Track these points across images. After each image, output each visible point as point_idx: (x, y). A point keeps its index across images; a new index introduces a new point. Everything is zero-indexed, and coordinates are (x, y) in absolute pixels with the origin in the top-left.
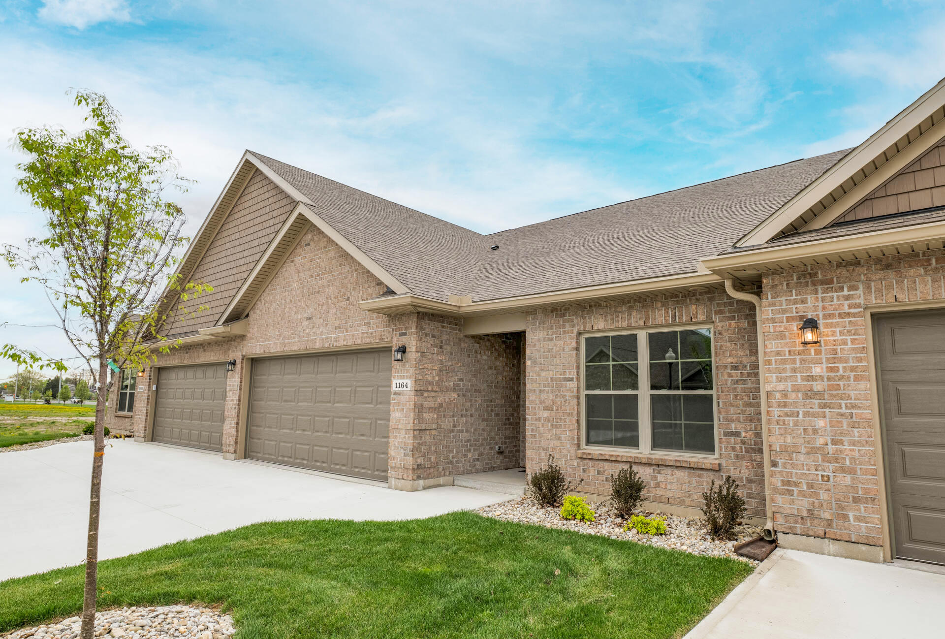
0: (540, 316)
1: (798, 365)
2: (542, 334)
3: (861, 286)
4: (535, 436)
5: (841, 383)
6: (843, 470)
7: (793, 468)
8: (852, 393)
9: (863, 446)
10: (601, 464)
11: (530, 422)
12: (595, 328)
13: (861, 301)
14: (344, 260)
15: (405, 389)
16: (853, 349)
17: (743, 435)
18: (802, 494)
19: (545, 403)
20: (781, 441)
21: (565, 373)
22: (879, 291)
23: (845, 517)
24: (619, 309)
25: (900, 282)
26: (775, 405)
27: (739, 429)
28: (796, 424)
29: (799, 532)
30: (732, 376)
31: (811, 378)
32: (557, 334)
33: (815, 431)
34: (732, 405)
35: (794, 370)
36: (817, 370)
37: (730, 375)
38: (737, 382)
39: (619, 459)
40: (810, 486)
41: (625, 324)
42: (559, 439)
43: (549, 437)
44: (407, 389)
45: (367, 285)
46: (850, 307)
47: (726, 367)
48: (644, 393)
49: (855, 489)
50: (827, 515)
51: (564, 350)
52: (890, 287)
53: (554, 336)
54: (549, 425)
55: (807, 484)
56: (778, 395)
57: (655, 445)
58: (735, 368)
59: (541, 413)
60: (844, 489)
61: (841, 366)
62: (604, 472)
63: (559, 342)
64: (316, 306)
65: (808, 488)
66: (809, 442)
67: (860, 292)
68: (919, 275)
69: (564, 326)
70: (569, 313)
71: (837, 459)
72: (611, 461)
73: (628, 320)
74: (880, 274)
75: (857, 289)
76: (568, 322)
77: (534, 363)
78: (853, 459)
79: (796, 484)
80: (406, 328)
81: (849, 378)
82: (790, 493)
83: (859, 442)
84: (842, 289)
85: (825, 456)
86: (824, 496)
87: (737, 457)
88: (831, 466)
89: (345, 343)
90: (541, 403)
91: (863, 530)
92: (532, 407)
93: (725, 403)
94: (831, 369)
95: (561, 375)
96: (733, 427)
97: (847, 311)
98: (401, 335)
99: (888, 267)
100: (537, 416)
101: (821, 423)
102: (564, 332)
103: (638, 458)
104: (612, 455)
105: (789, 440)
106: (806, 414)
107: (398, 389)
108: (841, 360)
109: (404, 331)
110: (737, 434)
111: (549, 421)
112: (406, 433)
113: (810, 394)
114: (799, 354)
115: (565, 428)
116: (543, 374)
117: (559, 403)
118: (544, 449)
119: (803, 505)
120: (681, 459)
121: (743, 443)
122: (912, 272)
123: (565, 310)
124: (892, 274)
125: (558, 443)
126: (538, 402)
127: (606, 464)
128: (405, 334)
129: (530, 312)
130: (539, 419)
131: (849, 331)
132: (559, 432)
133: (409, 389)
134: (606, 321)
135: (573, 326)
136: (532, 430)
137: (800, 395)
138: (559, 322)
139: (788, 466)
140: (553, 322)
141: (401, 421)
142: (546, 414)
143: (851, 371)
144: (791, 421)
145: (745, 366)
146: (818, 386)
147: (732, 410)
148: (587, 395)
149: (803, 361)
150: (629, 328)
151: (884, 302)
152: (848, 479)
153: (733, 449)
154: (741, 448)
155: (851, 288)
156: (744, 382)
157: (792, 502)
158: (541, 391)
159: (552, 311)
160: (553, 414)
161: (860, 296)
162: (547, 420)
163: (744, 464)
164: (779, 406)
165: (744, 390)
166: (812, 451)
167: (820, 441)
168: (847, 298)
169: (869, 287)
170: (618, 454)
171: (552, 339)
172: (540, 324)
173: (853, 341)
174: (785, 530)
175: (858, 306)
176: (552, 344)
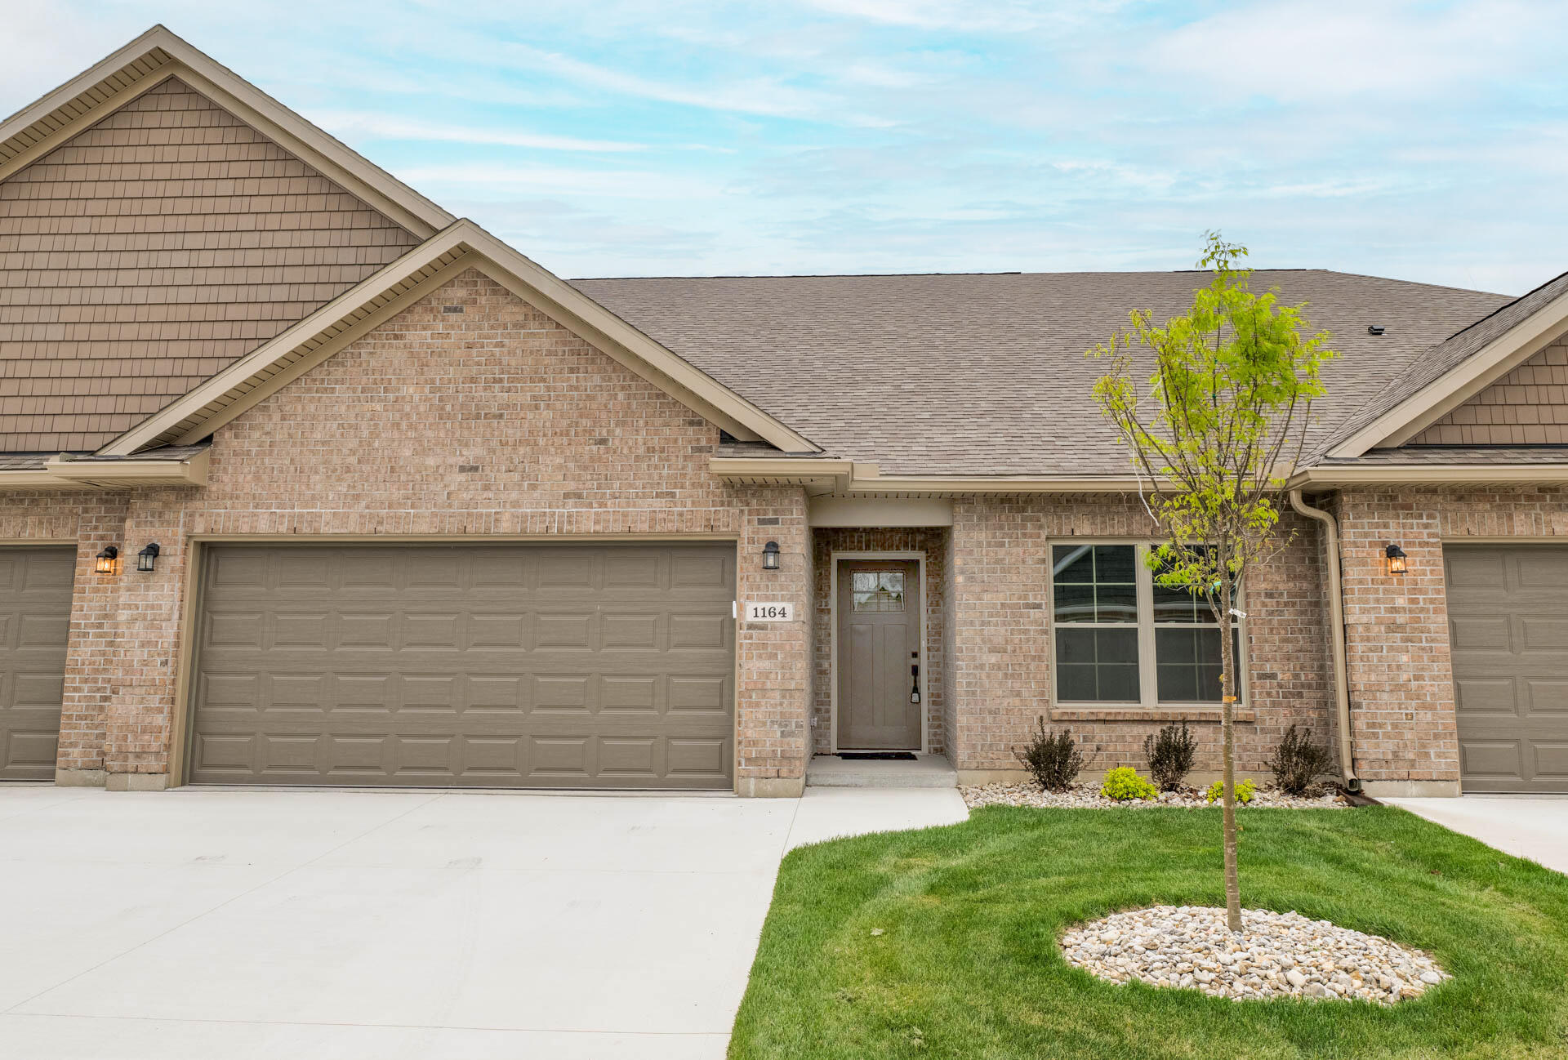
0: (981, 508)
1: (1381, 596)
2: (984, 535)
3: (1438, 515)
4: (974, 693)
5: (1422, 616)
6: (1425, 707)
7: (1377, 709)
8: (1432, 626)
9: (1442, 680)
10: (1089, 727)
11: (964, 671)
12: (1077, 533)
13: (1439, 530)
14: (583, 361)
15: (778, 618)
16: (1432, 580)
17: (1280, 676)
18: (1387, 736)
19: (990, 640)
20: (1365, 678)
21: (1026, 597)
22: (1454, 522)
23: (1427, 755)
24: (1114, 509)
25: (1472, 515)
26: (1358, 639)
27: (1275, 670)
28: (1380, 659)
29: (1384, 777)
30: (1266, 606)
31: (1394, 610)
32: (1011, 537)
33: (1399, 667)
34: (1266, 641)
35: (1377, 601)
36: (1401, 601)
37: (1264, 605)
38: (1272, 613)
39: (1120, 718)
40: (1395, 726)
41: (1123, 531)
42: (1019, 694)
43: (1000, 693)
44: (783, 619)
45: (658, 421)
46: (1429, 535)
47: (1259, 594)
48: (1146, 628)
49: (1435, 724)
50: (1411, 756)
51: (1024, 562)
52: (1463, 519)
53: (1007, 540)
54: (1000, 674)
55: (1392, 724)
56: (1360, 629)
57: (1164, 695)
58: (1270, 595)
59: (984, 657)
60: (1426, 726)
61: (1421, 597)
62: (1094, 737)
63: (1014, 550)
64: (494, 443)
65: (1392, 729)
66: (1393, 679)
67: (1437, 521)
68: (1486, 511)
69: (1024, 527)
70: (1033, 507)
71: (1418, 695)
72: (1105, 721)
73: (1129, 525)
74: (1455, 505)
75: (1435, 518)
76: (1031, 520)
77: (971, 579)
78: (1433, 695)
79: (1381, 726)
80: (775, 512)
81: (1428, 611)
82: (1375, 735)
83: (1438, 676)
84: (1420, 517)
85: (1408, 691)
86: (1408, 735)
87: (1274, 704)
88: (1414, 703)
89: (599, 528)
90: (983, 640)
91: (1443, 766)
92: (967, 648)
93: (1258, 638)
94: (1413, 601)
95: (1019, 599)
96: (1268, 668)
97: (1426, 540)
98: (762, 522)
99: (1460, 498)
100: (978, 662)
101: (1404, 658)
102: (1024, 535)
103: (1147, 714)
104: (1110, 713)
105: (1373, 677)
106: (1391, 649)
107: (760, 619)
108: (1421, 591)
109: (770, 516)
110: (1273, 676)
111: (999, 668)
112: (784, 697)
113: (1393, 627)
114: (1382, 584)
115: (1028, 678)
116: (986, 597)
117: (1017, 641)
118: (990, 713)
119: (1387, 747)
120: (1207, 711)
121: (1280, 686)
122: (1480, 506)
123: (1026, 502)
124: (1463, 506)
125: (1017, 701)
126: (978, 640)
127: (1097, 727)
128: (775, 522)
129: (952, 500)
130: (982, 667)
131: (1428, 562)
132: (1017, 685)
133: (789, 617)
134: (1093, 523)
135: (1041, 527)
136: (969, 684)
137: (1383, 628)
138: (1014, 520)
139: (1372, 707)
140: (1003, 517)
141: (773, 676)
142: (993, 659)
143: (1431, 603)
144: (1374, 656)
145: (1282, 594)
146: (1401, 619)
147: (1267, 647)
148: (1057, 629)
149: (1386, 591)
150: (1130, 536)
151: (1457, 534)
152: (1429, 716)
153: (1269, 694)
154: (1278, 693)
155: (1430, 516)
156: (1281, 613)
157: (1377, 746)
158: (983, 624)
159: (1002, 501)
160: (1006, 658)
161: (1437, 524)
162: (994, 667)
163: (1282, 711)
164: (1361, 641)
165: (1280, 623)
166: (1397, 688)
167: (1404, 677)
168: (1426, 526)
169: (1446, 518)
170: (1118, 711)
171: (1002, 545)
172: (979, 519)
173: (1432, 572)
174: (1369, 778)
175: (1435, 535)
176: (1002, 552)
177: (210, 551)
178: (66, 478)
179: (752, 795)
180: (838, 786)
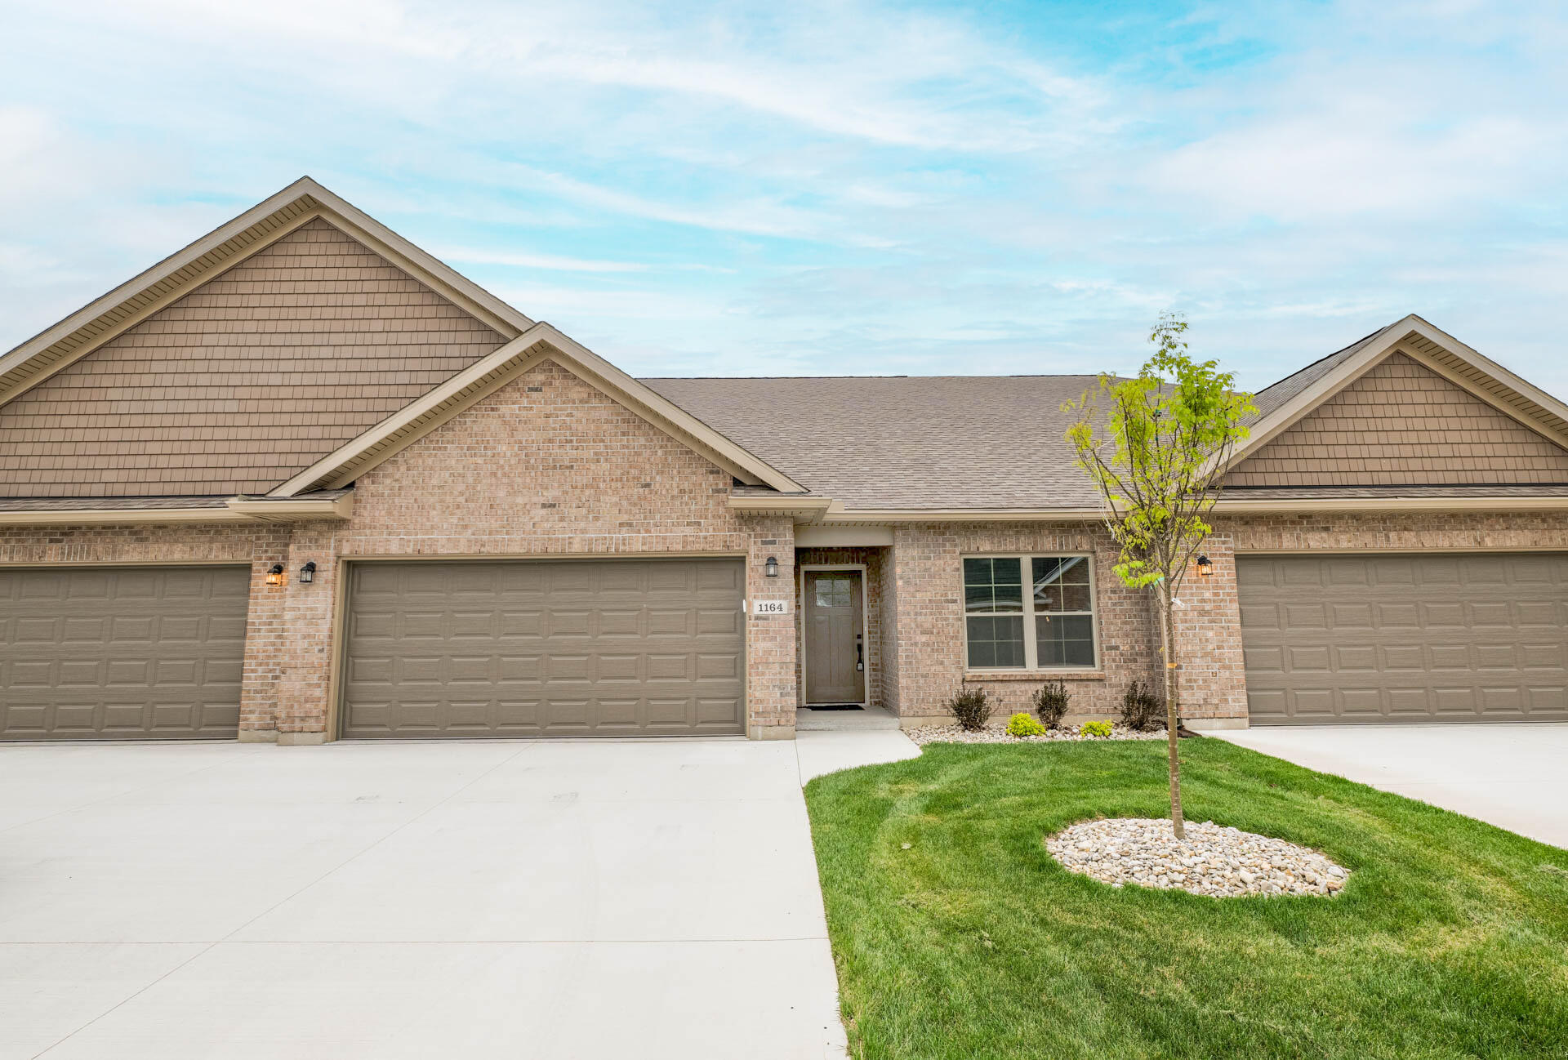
0: (914, 532)
1: (1194, 591)
2: (916, 552)
3: (1232, 535)
4: (911, 663)
5: (1222, 604)
6: (1225, 667)
7: (1193, 669)
8: (1229, 612)
9: (1236, 649)
10: (991, 685)
11: (904, 648)
12: (981, 550)
13: (1233, 546)
14: (631, 427)
15: (777, 612)
16: (1229, 580)
17: (1122, 648)
18: (1200, 688)
19: (922, 626)
20: (1184, 648)
21: (946, 595)
22: (1243, 540)
23: (1226, 700)
24: (1006, 532)
25: (1254, 534)
26: (1179, 622)
27: (1118, 643)
28: (1194, 636)
29: (1198, 717)
30: (1112, 599)
31: (1203, 601)
32: (935, 553)
33: (1207, 640)
34: (1112, 624)
35: (1192, 594)
36: (1208, 595)
37: (1110, 598)
38: (1115, 604)
39: (1012, 679)
40: (1205, 681)
41: (1013, 548)
42: (942, 663)
43: (929, 662)
44: (780, 612)
45: (688, 471)
46: (1226, 549)
47: (1106, 591)
48: (1029, 615)
49: (1232, 680)
50: (1216, 702)
51: (944, 570)
52: (1249, 538)
53: (932, 555)
54: (929, 649)
55: (1203, 680)
56: (1181, 614)
57: (1041, 663)
58: (1114, 592)
59: (918, 638)
60: (1225, 681)
61: (1221, 592)
62: (994, 692)
63: (937, 562)
64: (567, 487)
65: (1203, 683)
66: (1203, 649)
67: (1231, 539)
68: (1264, 532)
69: (944, 546)
70: (950, 532)
71: (1220, 659)
72: (1002, 681)
73: (1017, 544)
74: (1243, 528)
75: (1229, 537)
76: (949, 541)
77: (908, 582)
78: (1230, 659)
79: (1195, 681)
80: (774, 535)
81: (1226, 601)
82: (1192, 688)
83: (1233, 646)
84: (1220, 536)
85: (1213, 657)
86: (1214, 687)
87: (1117, 667)
88: (1217, 665)
89: (646, 548)
90: (917, 626)
91: (1237, 707)
92: (905, 632)
93: (1106, 622)
94: (1216, 594)
95: (942, 596)
96: (1113, 642)
97: (1224, 552)
98: (764, 543)
99: (1247, 523)
100: (912, 642)
101: (1210, 634)
102: (944, 551)
103: (1031, 675)
104: (1006, 676)
105: (1189, 648)
106: (1201, 628)
107: (764, 613)
108: (1221, 588)
109: (770, 539)
110: (1117, 648)
111: (928, 645)
112: (782, 668)
113: (1203, 613)
114: (1195, 583)
115: (949, 651)
116: (919, 595)
117: (940, 626)
118: (922, 676)
119: (1199, 696)
120: (1072, 673)
121: (1122, 655)
122: (1260, 529)
123: (945, 528)
124: (1248, 528)
125: (940, 668)
126: (913, 625)
127: (997, 685)
128: (773, 542)
129: (893, 527)
130: (916, 644)
131: (1226, 567)
132: (941, 657)
133: (785, 611)
134: (992, 543)
135: (956, 546)
136: (907, 657)
137: (1196, 613)
138: (937, 541)
139: (1189, 668)
140: (929, 539)
141: (774, 653)
142: (924, 638)
143: (1228, 596)
144: (1190, 633)
145: (1122, 591)
146: (1208, 607)
147: (1112, 627)
148: (968, 618)
149: (1197, 588)
150: (1018, 551)
151: (1244, 548)
152: (1228, 673)
153: (1114, 660)
154: (1120, 659)
155: (1226, 536)
156: (1121, 604)
157: (1193, 695)
158: (916, 614)
159: (929, 528)
160: (933, 638)
161: (1231, 542)
162: (926, 644)
163: (1123, 672)
164: (1182, 622)
165: (1121, 611)
166: (1206, 655)
167: (1210, 647)
168: (1224, 543)
169: (1237, 537)
170: (1011, 673)
171: (929, 558)
172: (913, 540)
173: (1228, 574)
174: (1188, 717)
175: (1231, 549)
176: (929, 564)
177: (354, 568)
178: (244, 513)
179: (760, 738)
180: (816, 730)
